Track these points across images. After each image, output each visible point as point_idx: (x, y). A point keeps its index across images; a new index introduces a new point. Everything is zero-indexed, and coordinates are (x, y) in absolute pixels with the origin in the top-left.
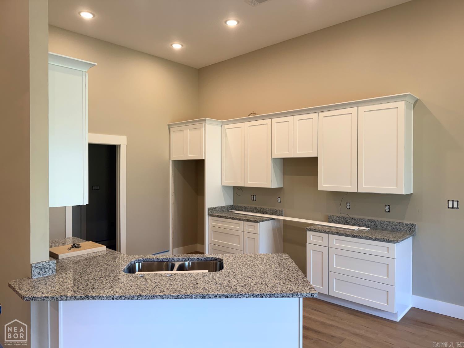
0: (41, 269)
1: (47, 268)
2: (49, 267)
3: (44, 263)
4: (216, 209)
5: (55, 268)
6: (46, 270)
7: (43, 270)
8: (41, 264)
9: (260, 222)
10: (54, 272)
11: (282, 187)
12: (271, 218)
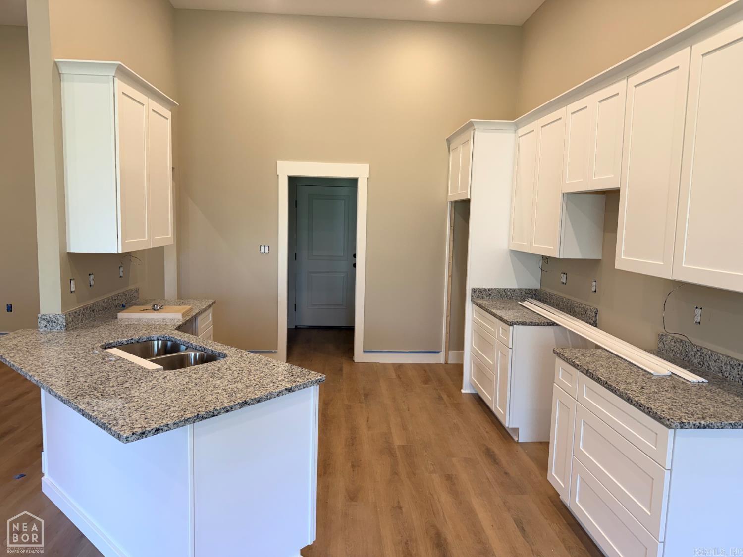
0: (48, 322)
1: (55, 322)
2: (57, 321)
3: (51, 316)
4: (490, 292)
5: (65, 324)
6: (54, 324)
7: (50, 323)
8: (47, 316)
9: (515, 326)
10: (63, 329)
11: (600, 258)
12: (552, 322)
